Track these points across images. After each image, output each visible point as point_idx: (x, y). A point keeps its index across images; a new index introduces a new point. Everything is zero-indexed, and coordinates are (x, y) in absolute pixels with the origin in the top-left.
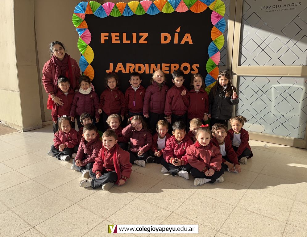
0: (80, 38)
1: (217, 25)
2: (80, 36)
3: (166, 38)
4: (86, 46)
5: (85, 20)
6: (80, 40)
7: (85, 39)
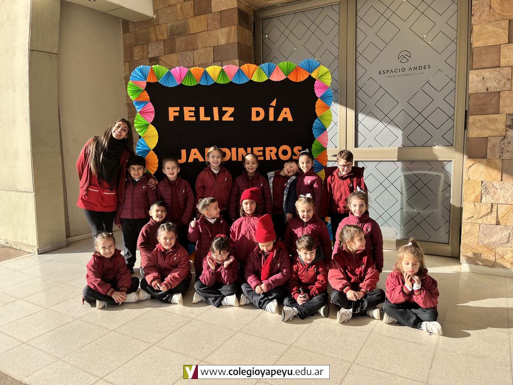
1: (322, 98)
3: (258, 114)
4: (147, 125)
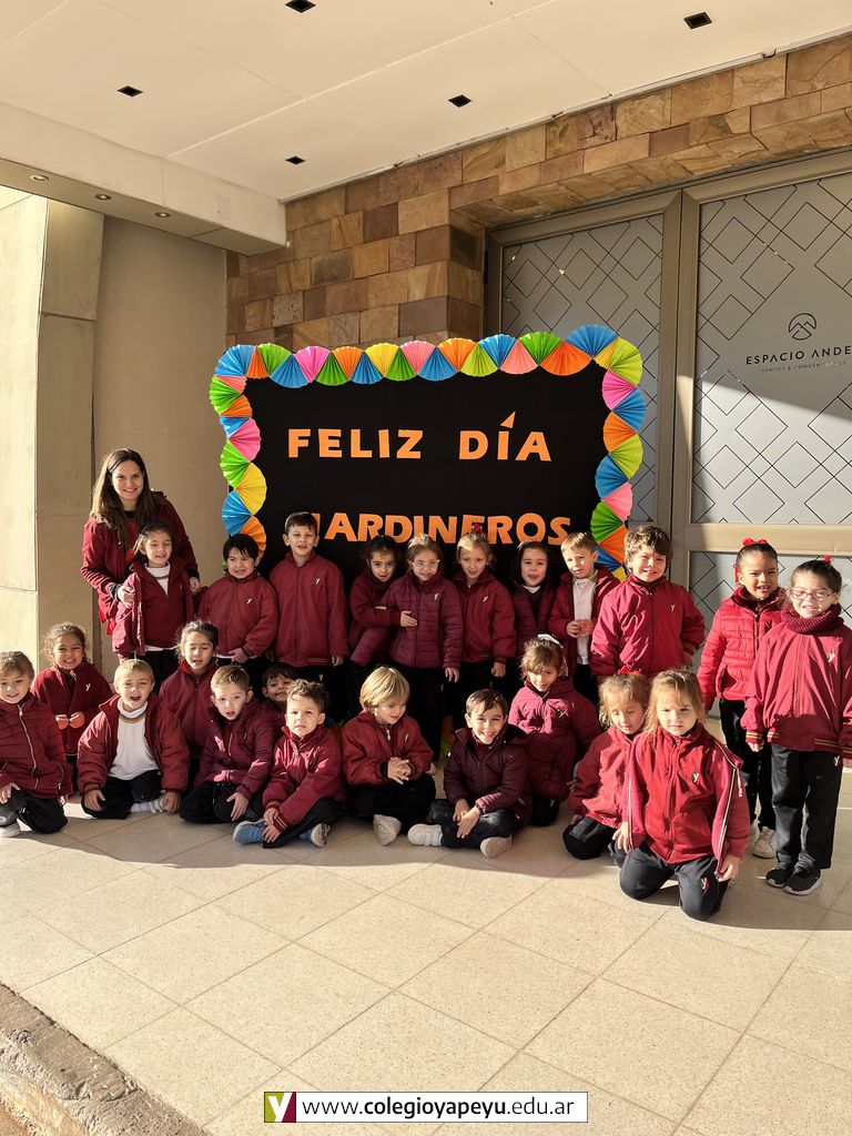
0: (228, 442)
1: (620, 411)
2: (229, 436)
3: (474, 445)
4: (246, 465)
5: (245, 393)
6: (229, 448)
7: (243, 447)
